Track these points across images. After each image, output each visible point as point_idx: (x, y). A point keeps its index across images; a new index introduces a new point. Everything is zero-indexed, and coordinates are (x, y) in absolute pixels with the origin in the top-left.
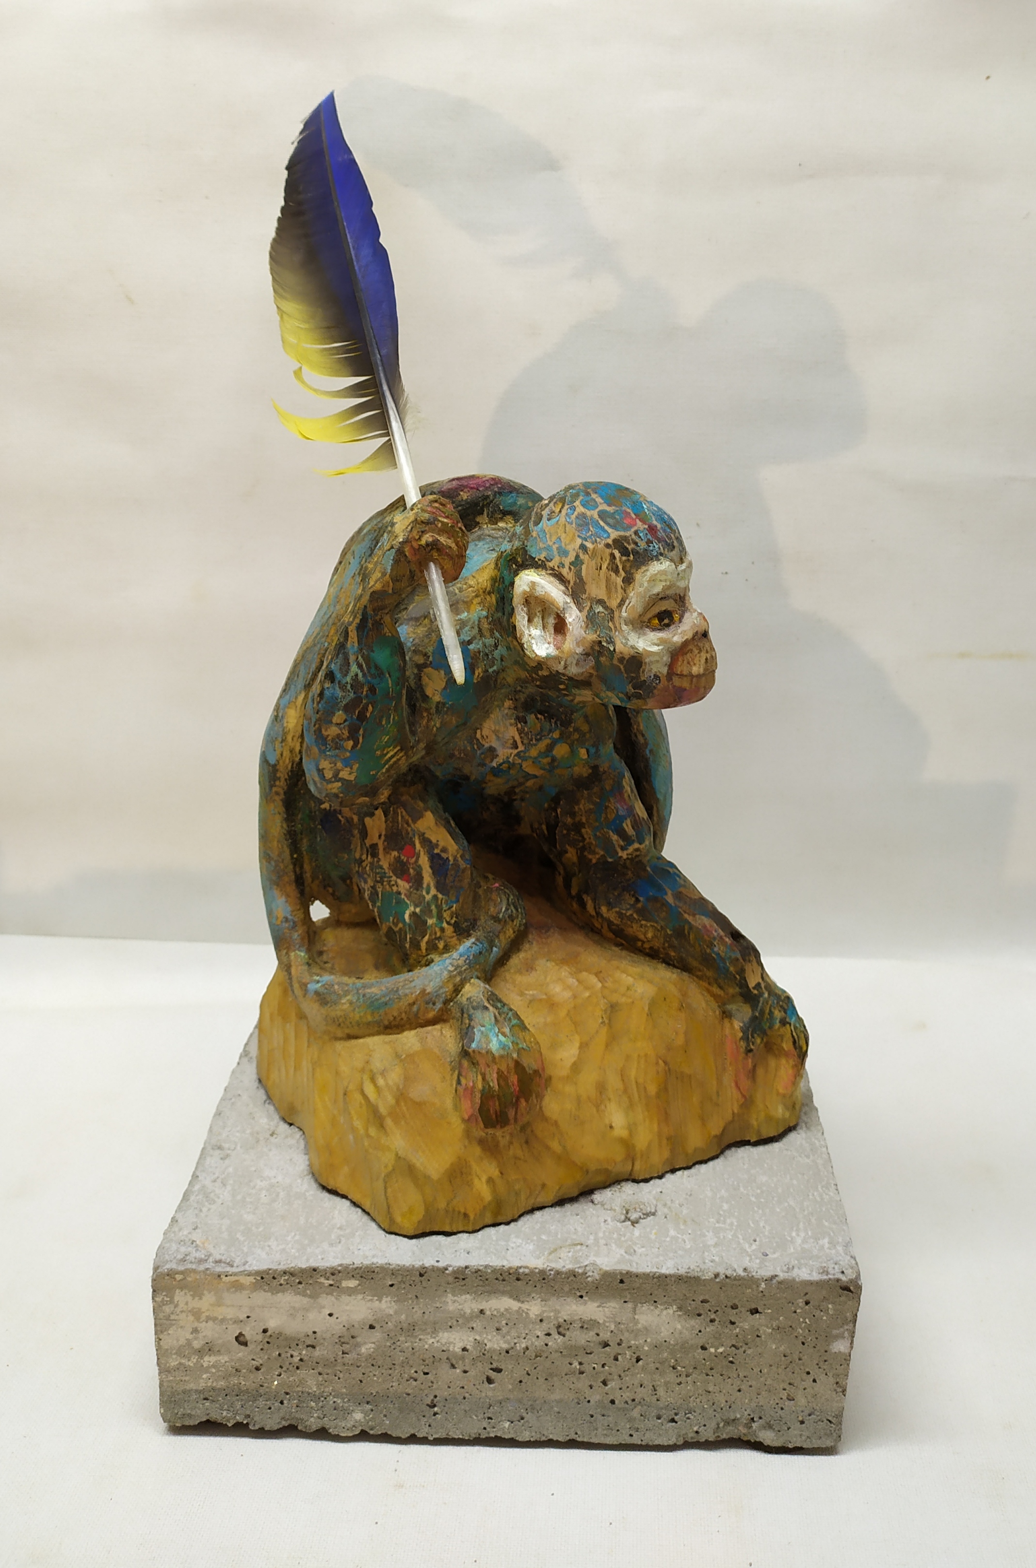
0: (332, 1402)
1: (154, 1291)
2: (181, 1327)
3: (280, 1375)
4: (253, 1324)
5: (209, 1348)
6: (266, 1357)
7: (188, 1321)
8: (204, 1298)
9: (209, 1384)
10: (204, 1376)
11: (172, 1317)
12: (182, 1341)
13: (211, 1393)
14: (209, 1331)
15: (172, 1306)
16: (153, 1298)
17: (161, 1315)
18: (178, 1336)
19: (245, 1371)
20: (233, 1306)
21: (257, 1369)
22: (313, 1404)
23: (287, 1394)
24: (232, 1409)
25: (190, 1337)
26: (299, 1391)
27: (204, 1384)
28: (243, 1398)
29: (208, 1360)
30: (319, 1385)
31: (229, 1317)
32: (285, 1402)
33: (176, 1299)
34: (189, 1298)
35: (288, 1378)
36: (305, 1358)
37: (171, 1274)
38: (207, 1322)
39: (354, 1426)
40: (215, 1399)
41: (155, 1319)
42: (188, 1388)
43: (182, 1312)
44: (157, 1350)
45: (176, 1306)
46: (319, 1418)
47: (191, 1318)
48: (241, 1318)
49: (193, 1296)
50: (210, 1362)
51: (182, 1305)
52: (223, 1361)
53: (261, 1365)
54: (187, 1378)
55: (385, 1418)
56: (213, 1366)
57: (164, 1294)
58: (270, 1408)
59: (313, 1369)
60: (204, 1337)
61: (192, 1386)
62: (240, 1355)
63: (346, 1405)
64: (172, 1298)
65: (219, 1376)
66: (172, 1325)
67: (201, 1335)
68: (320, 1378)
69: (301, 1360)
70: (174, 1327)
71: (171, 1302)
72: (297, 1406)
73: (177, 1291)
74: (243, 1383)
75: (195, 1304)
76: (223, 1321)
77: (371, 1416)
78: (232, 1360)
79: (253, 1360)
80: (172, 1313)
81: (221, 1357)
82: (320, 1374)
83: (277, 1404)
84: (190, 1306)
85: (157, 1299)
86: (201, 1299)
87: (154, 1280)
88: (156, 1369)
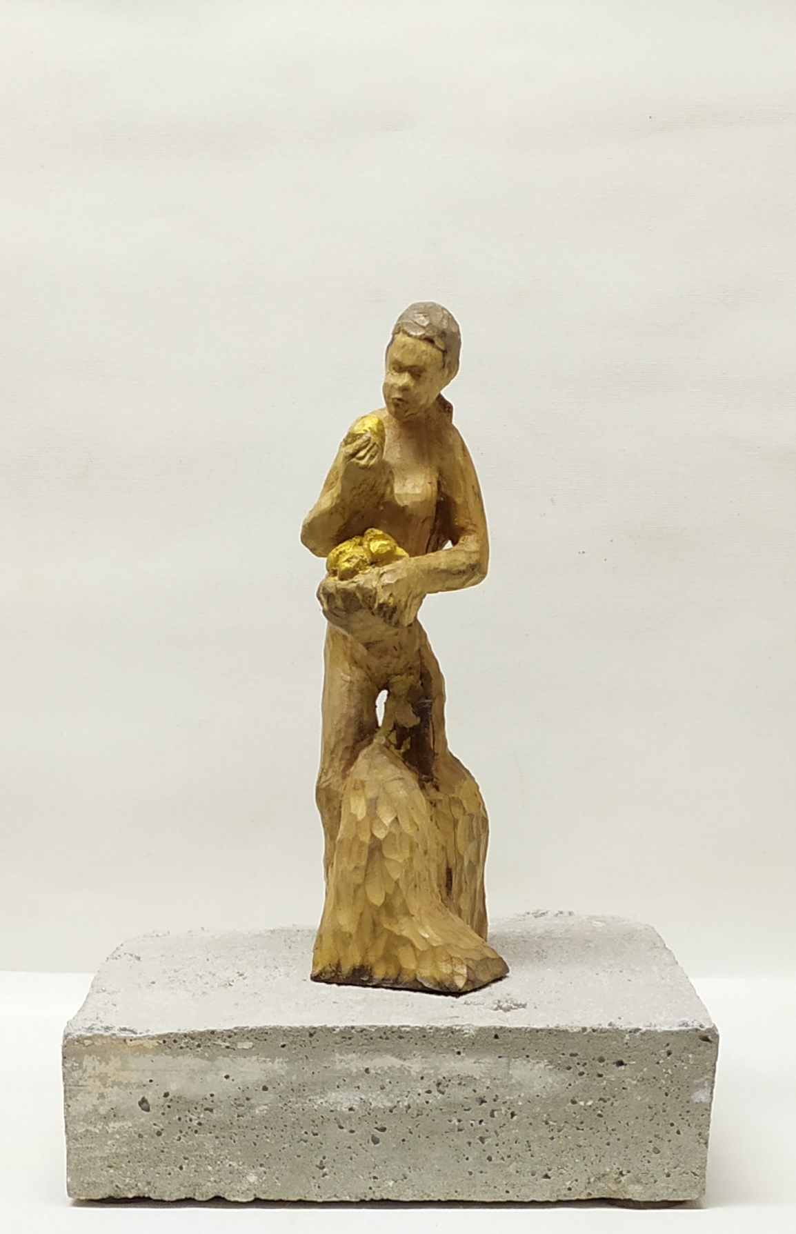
0: (227, 1166)
1: (64, 1058)
2: (89, 1093)
3: (179, 1139)
4: (156, 1088)
5: (114, 1114)
6: (167, 1122)
7: (94, 1086)
8: (111, 1064)
9: (113, 1151)
10: (109, 1143)
11: (81, 1083)
12: (90, 1108)
13: (114, 1160)
14: (115, 1096)
15: (80, 1071)
16: (63, 1065)
17: (70, 1081)
18: (86, 1102)
19: (146, 1136)
20: (137, 1070)
21: (159, 1134)
22: (210, 1168)
23: (186, 1158)
24: (134, 1176)
25: (96, 1102)
26: (197, 1155)
27: (108, 1151)
28: (145, 1164)
29: (113, 1126)
30: (215, 1149)
31: (133, 1081)
32: (184, 1167)
33: (85, 1064)
34: (97, 1063)
35: (187, 1142)
36: (202, 1122)
37: (80, 1040)
38: (112, 1087)
39: (248, 1190)
40: (119, 1166)
41: (65, 1086)
42: (93, 1156)
43: (90, 1077)
44: (65, 1117)
45: (85, 1071)
46: (215, 1181)
47: (98, 1083)
48: (145, 1083)
49: (100, 1061)
50: (114, 1128)
51: (90, 1070)
52: (126, 1127)
53: (162, 1130)
54: (93, 1145)
55: (277, 1181)
56: (118, 1132)
57: (74, 1059)
58: (170, 1174)
59: (210, 1133)
60: (109, 1102)
61: (98, 1153)
62: (143, 1119)
63: (241, 1168)
64: (81, 1063)
65: (124, 1142)
66: (80, 1091)
67: (106, 1101)
68: (217, 1142)
69: (200, 1124)
70: (82, 1093)
71: (80, 1067)
72: (196, 1171)
73: (86, 1056)
74: (145, 1149)
75: (102, 1068)
76: (127, 1085)
77: (264, 1178)
78: (135, 1125)
79: (155, 1125)
80: (81, 1079)
81: (125, 1123)
82: (217, 1138)
83: (177, 1169)
84: (98, 1072)
85: (67, 1065)
86: (107, 1064)
87: (65, 1046)
88: (64, 1137)
